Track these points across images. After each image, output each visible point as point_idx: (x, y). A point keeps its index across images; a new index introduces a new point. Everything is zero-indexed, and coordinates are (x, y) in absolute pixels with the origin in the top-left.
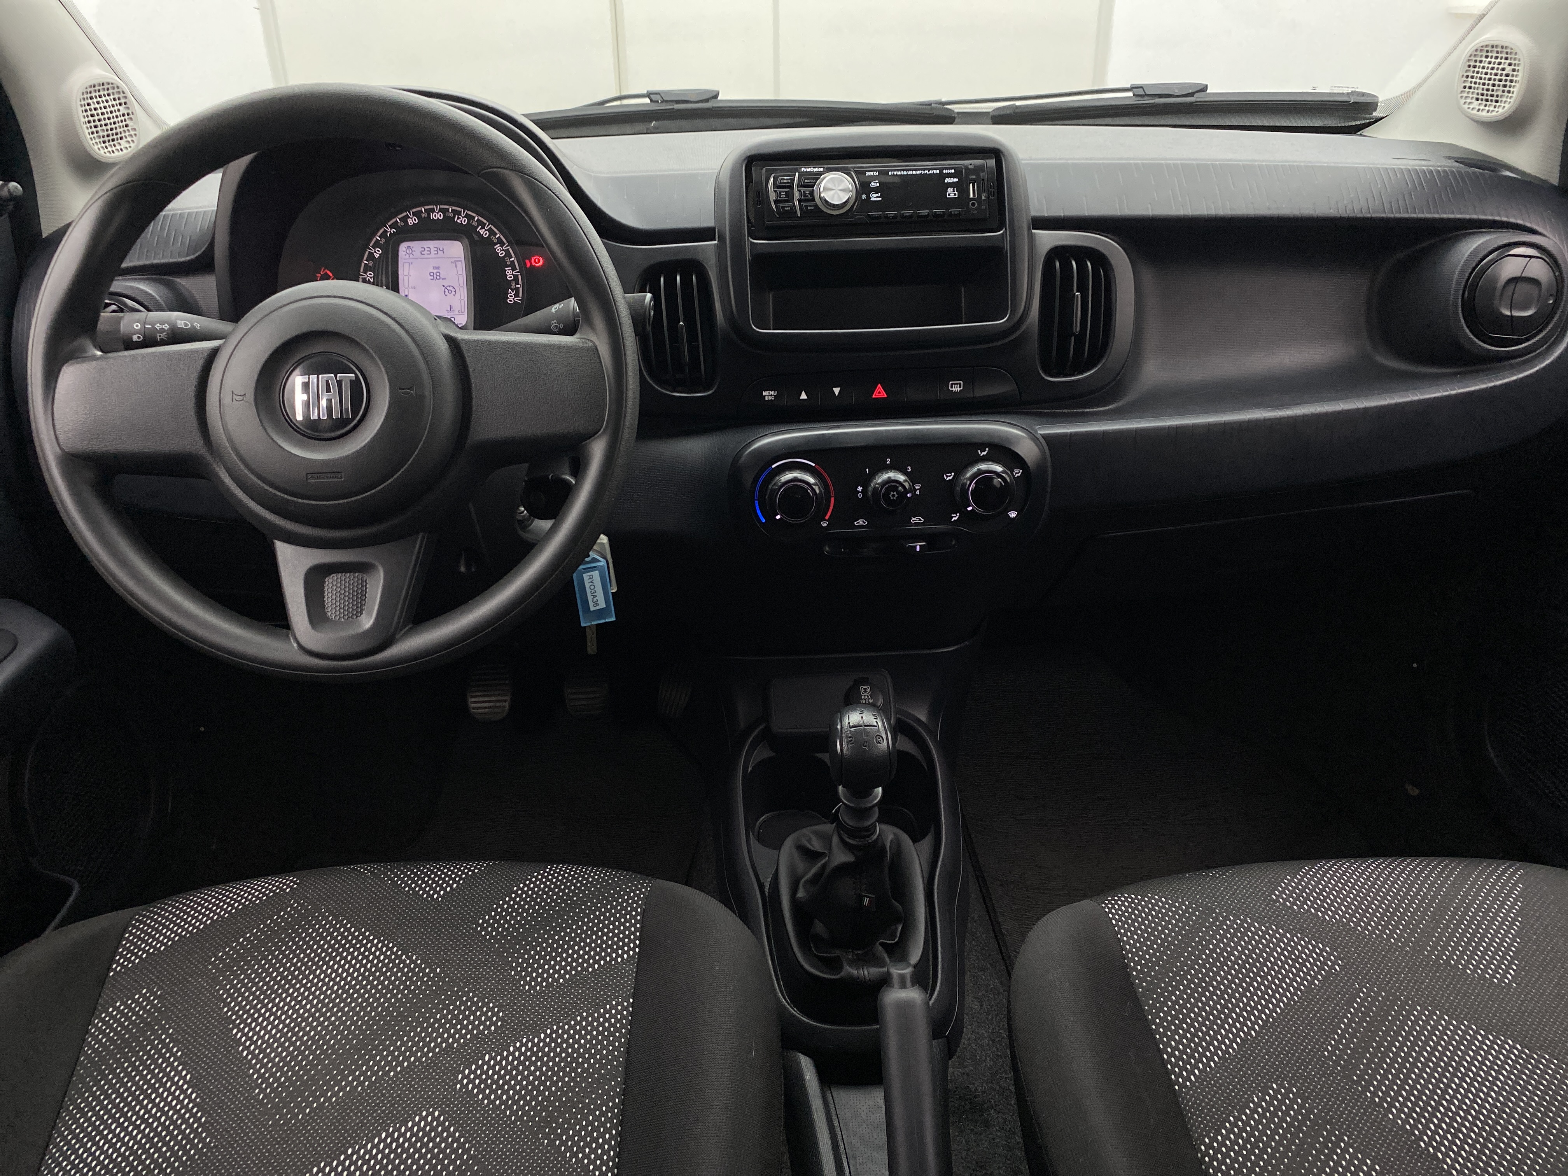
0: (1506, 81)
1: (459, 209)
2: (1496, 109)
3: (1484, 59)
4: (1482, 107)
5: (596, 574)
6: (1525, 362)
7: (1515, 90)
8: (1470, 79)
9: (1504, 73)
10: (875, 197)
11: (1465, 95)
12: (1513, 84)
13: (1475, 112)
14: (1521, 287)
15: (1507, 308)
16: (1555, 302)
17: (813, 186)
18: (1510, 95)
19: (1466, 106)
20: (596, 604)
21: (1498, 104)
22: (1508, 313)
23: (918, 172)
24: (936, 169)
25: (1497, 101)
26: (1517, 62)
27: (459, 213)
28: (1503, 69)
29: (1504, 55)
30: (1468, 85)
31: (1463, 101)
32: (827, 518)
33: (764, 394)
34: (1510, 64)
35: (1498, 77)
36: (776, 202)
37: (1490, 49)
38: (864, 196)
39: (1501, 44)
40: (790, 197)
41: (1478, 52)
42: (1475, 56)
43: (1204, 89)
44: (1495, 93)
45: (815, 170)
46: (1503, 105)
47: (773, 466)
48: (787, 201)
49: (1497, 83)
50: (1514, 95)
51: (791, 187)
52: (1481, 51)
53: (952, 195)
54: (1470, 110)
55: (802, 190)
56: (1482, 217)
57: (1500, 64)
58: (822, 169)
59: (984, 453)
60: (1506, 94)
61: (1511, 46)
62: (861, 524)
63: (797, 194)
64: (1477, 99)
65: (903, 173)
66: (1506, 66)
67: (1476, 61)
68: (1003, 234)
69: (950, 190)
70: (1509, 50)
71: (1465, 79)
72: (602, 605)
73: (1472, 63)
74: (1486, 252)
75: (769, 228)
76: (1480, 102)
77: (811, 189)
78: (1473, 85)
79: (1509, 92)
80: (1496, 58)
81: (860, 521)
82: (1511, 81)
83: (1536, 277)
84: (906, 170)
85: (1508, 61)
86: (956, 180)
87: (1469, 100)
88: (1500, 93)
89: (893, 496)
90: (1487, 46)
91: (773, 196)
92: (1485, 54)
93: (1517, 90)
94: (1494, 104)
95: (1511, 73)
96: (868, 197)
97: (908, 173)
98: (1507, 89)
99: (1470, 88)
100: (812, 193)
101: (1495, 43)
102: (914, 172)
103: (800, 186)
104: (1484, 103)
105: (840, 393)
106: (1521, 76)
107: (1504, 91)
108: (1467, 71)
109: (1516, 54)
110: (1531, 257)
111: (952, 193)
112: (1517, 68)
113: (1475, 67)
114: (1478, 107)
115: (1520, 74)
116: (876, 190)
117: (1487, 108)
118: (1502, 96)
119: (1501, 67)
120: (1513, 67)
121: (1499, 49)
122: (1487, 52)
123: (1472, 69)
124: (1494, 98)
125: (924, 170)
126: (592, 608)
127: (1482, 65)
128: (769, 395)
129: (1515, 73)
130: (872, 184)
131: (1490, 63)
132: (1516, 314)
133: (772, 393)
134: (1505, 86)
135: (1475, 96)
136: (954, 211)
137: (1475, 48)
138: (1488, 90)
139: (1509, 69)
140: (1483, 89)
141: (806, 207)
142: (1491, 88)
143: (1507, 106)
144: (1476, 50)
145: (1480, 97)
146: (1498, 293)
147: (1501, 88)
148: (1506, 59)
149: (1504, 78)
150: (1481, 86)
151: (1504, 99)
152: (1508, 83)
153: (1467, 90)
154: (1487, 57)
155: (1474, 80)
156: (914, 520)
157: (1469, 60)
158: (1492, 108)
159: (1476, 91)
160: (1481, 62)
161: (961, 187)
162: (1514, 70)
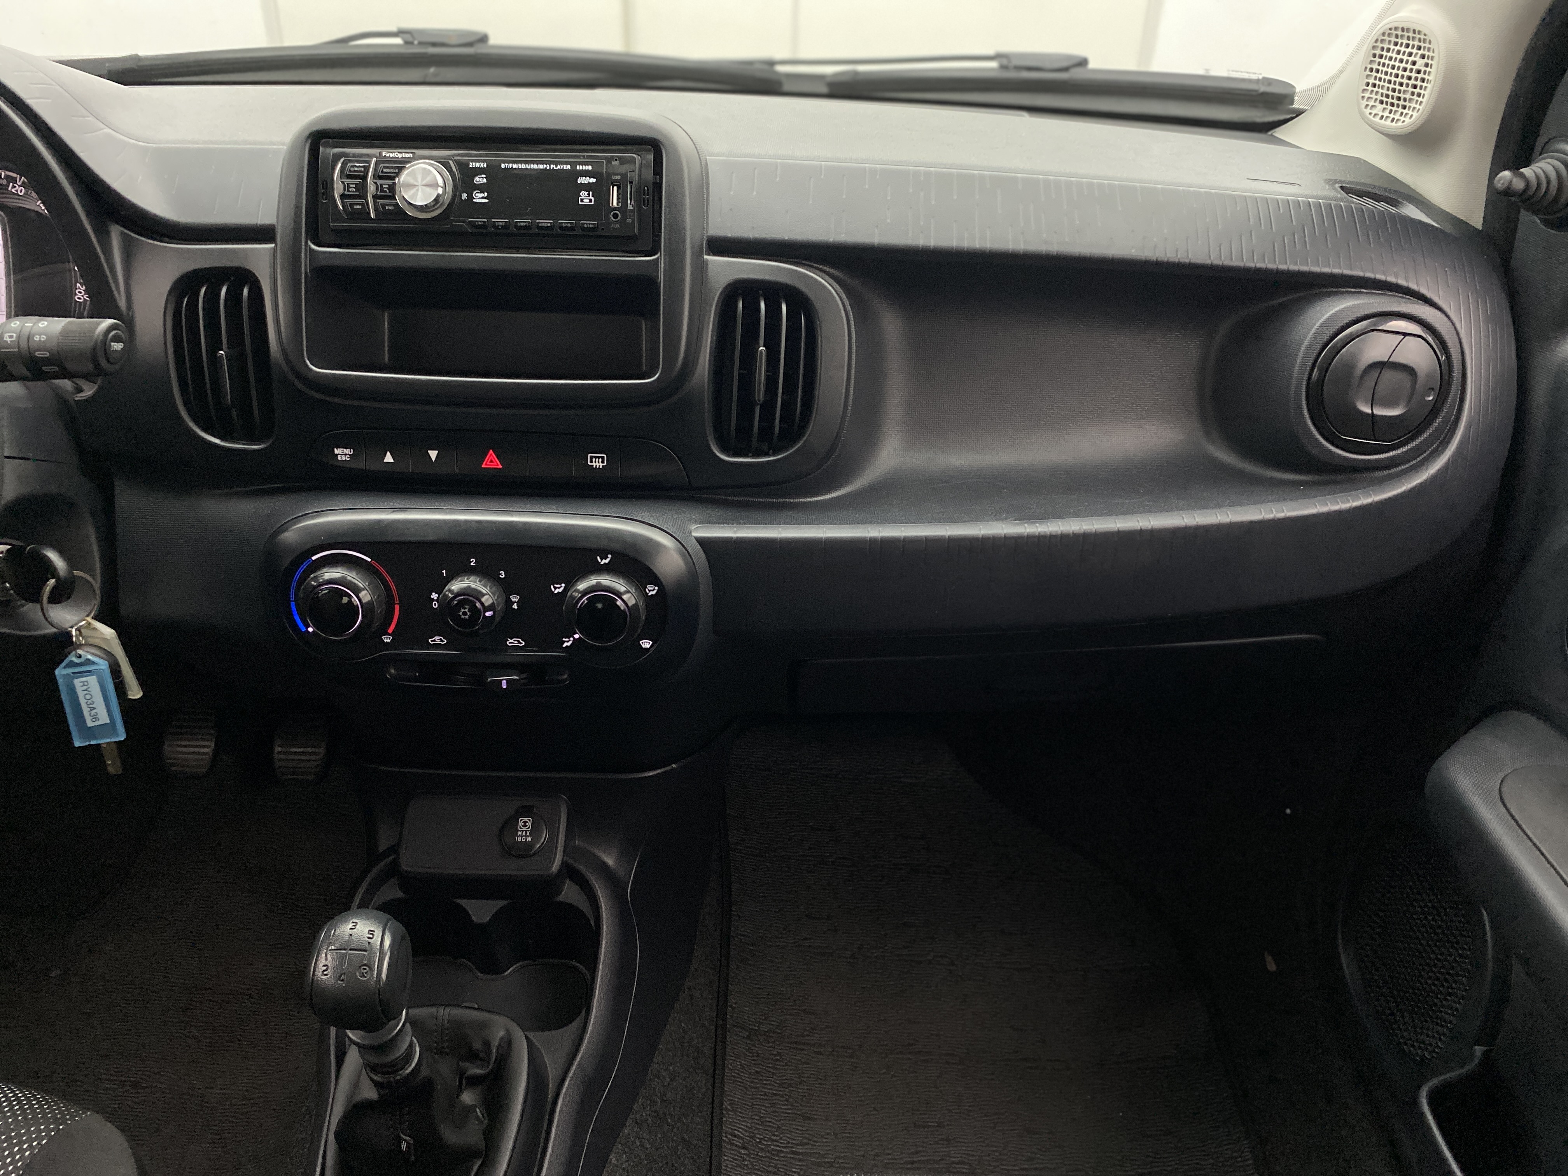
0: (1416, 79)
1: (14, 175)
2: (1402, 118)
3: (1392, 47)
4: (1386, 114)
5: (92, 680)
6: (1391, 477)
7: (1427, 93)
8: (1374, 74)
9: (1415, 68)
10: (479, 197)
11: (1367, 95)
12: (1424, 84)
13: (1377, 119)
14: (1388, 375)
15: (1366, 403)
16: (1436, 400)
17: (393, 178)
18: (1420, 99)
19: (1368, 111)
20: (95, 718)
21: (1405, 111)
22: (1370, 411)
23: (541, 167)
24: (566, 163)
25: (1404, 107)
26: (1431, 54)
27: (14, 180)
28: (1414, 63)
29: (1416, 43)
30: (1371, 81)
31: (1365, 102)
32: (390, 631)
33: (337, 451)
34: (1423, 57)
35: (1407, 73)
36: (343, 196)
37: (1400, 33)
38: (464, 196)
39: (1412, 27)
40: (362, 189)
41: (1386, 38)
42: (1382, 41)
43: (1083, 63)
44: (1402, 96)
45: (400, 156)
46: (1410, 113)
47: (314, 558)
48: (359, 197)
49: (1405, 81)
50: (1424, 100)
51: (364, 178)
52: (1389, 35)
53: (586, 201)
54: (1371, 117)
55: (379, 182)
56: (1347, 272)
57: (1410, 54)
58: (411, 155)
59: (604, 561)
60: (1415, 98)
61: (1424, 30)
62: (438, 642)
63: (371, 188)
64: (1382, 102)
65: (520, 166)
66: (1417, 59)
67: (1382, 49)
68: (657, 259)
69: (584, 194)
70: (1422, 37)
71: (1368, 72)
72: (104, 719)
73: (1378, 52)
74: (1346, 321)
75: (337, 232)
76: (1384, 106)
77: (390, 182)
78: (1377, 82)
79: (1419, 95)
80: (1407, 46)
81: (437, 638)
82: (1423, 80)
83: (1411, 365)
84: (525, 162)
85: (1420, 52)
86: (593, 180)
87: (1371, 103)
88: (1408, 96)
89: (465, 612)
90: (1396, 29)
91: (338, 189)
92: (1393, 39)
93: (1429, 92)
94: (1400, 110)
95: (1423, 69)
96: (470, 197)
97: (528, 166)
98: (1417, 91)
99: (1374, 85)
100: (392, 188)
101: (1406, 26)
102: (536, 167)
103: (375, 176)
104: (1389, 107)
105: (437, 457)
106: (1434, 76)
107: (1413, 94)
108: (1371, 62)
109: (1430, 42)
110: (1405, 335)
111: (586, 198)
112: (1430, 62)
113: (1381, 57)
114: (1381, 114)
115: (1433, 70)
116: (481, 188)
117: (1392, 116)
118: (1410, 100)
119: (1411, 59)
120: (1426, 60)
121: (1411, 34)
122: (1397, 36)
123: (1377, 59)
124: (1401, 103)
125: (550, 163)
126: (90, 724)
127: (1389, 54)
128: (343, 454)
129: (1428, 69)
130: (477, 179)
131: (1398, 52)
132: (1378, 411)
133: (347, 451)
134: (1415, 87)
135: (1379, 97)
136: (589, 223)
137: (1382, 31)
138: (1394, 90)
139: (1420, 63)
140: (1388, 89)
141: (383, 206)
142: (1397, 87)
143: (1415, 114)
144: (1384, 34)
145: (1385, 99)
146: (1356, 381)
147: (1410, 89)
148: (1419, 48)
149: (1414, 75)
150: (1386, 85)
151: (1413, 105)
152: (1419, 83)
153: (1370, 88)
154: (1396, 44)
155: (1379, 75)
156: (511, 642)
157: (1374, 47)
158: (1397, 117)
159: (1380, 91)
160: (1388, 50)
161: (600, 191)
162: (1427, 65)
